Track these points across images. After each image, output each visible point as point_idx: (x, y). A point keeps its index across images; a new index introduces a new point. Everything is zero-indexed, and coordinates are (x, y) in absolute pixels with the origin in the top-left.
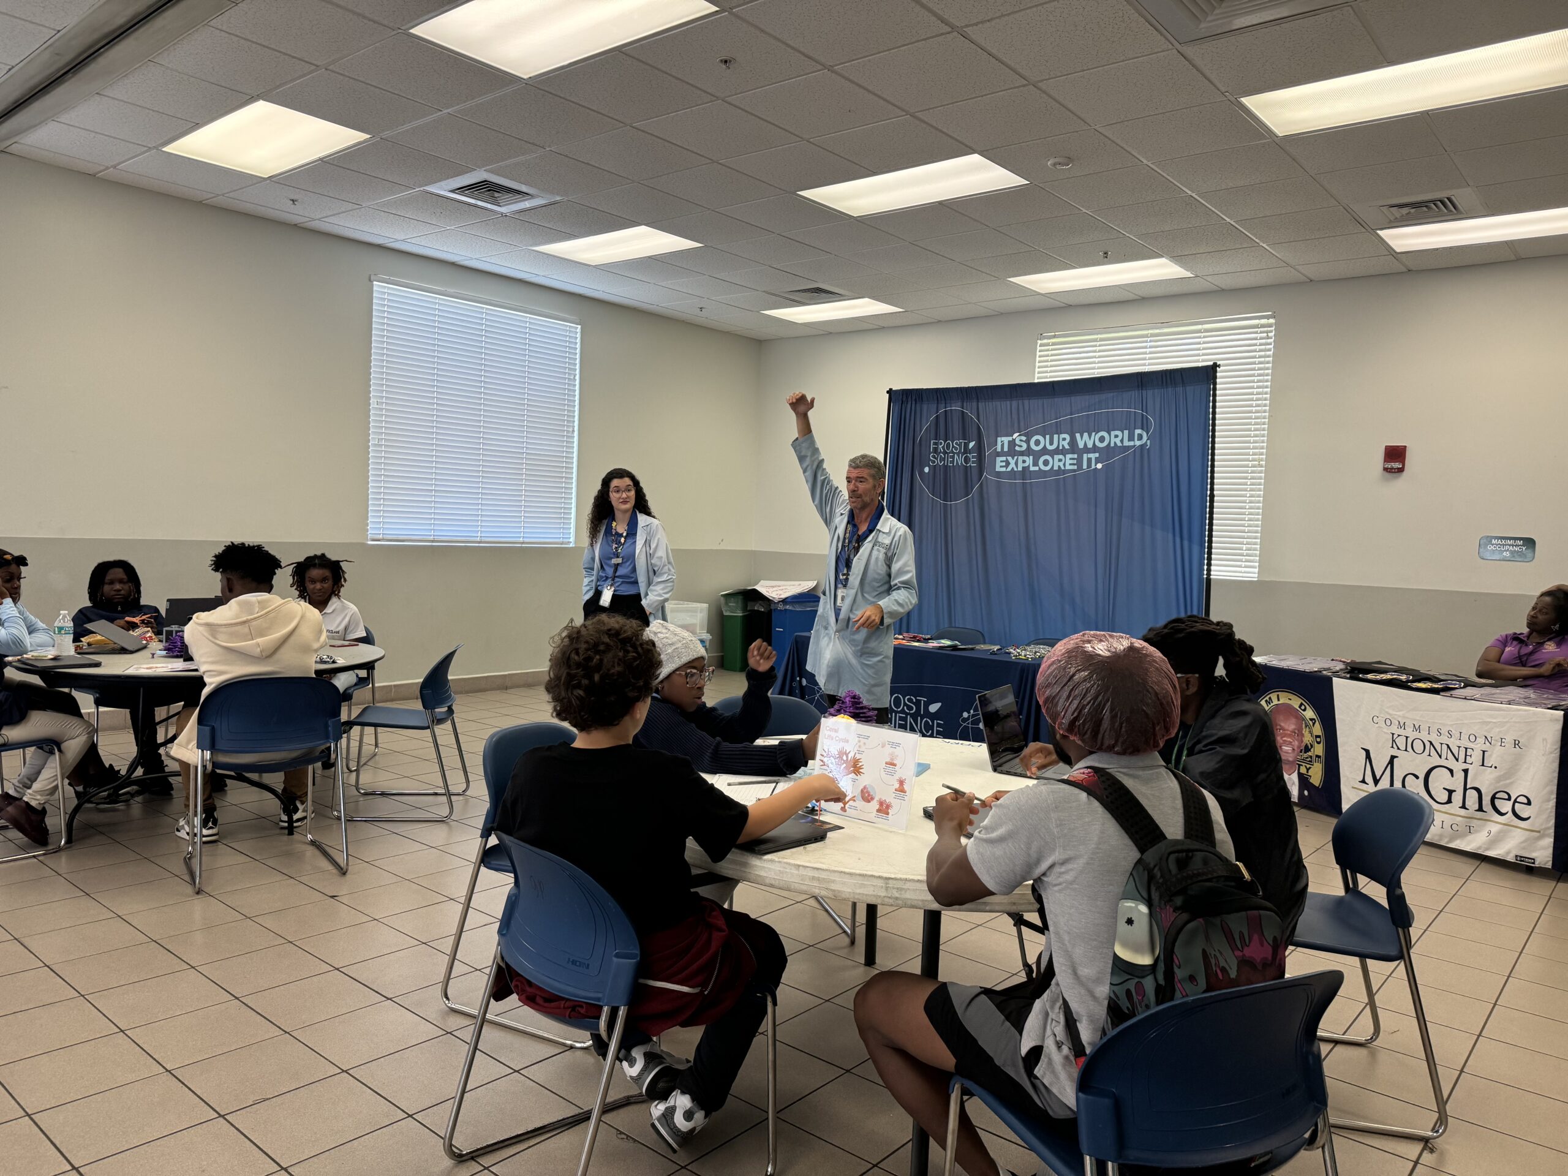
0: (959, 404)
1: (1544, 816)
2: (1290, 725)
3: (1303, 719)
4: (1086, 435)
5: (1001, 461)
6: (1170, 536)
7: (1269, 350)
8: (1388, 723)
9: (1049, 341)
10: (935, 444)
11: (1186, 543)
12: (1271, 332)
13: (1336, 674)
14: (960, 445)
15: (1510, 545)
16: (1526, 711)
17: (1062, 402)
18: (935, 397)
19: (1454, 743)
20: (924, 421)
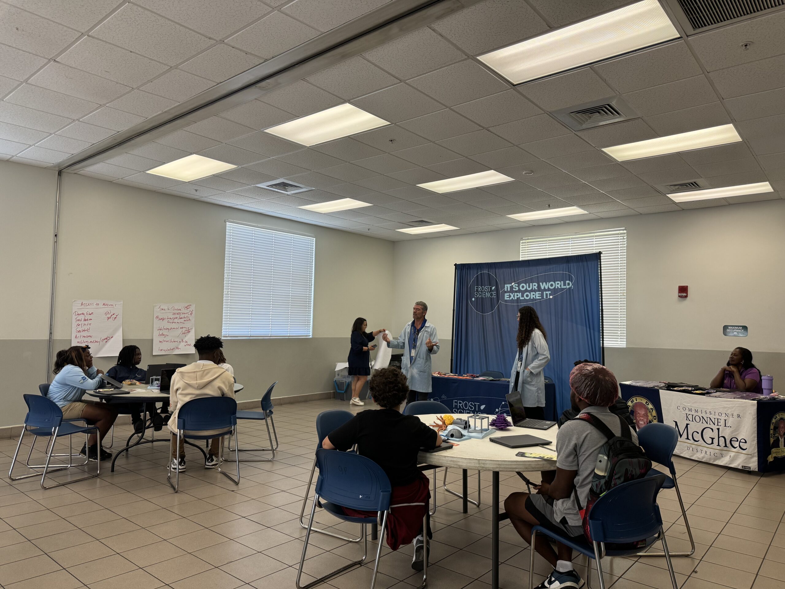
0: (487, 270)
1: (753, 448)
2: (642, 412)
3: (648, 409)
4: (544, 283)
5: (507, 295)
6: (585, 328)
7: (625, 244)
8: (684, 409)
9: (526, 241)
10: (477, 288)
11: (592, 331)
12: (625, 236)
13: (661, 388)
14: (488, 288)
15: (736, 329)
16: (741, 401)
17: (533, 269)
18: (476, 267)
19: (712, 417)
20: (471, 277)
